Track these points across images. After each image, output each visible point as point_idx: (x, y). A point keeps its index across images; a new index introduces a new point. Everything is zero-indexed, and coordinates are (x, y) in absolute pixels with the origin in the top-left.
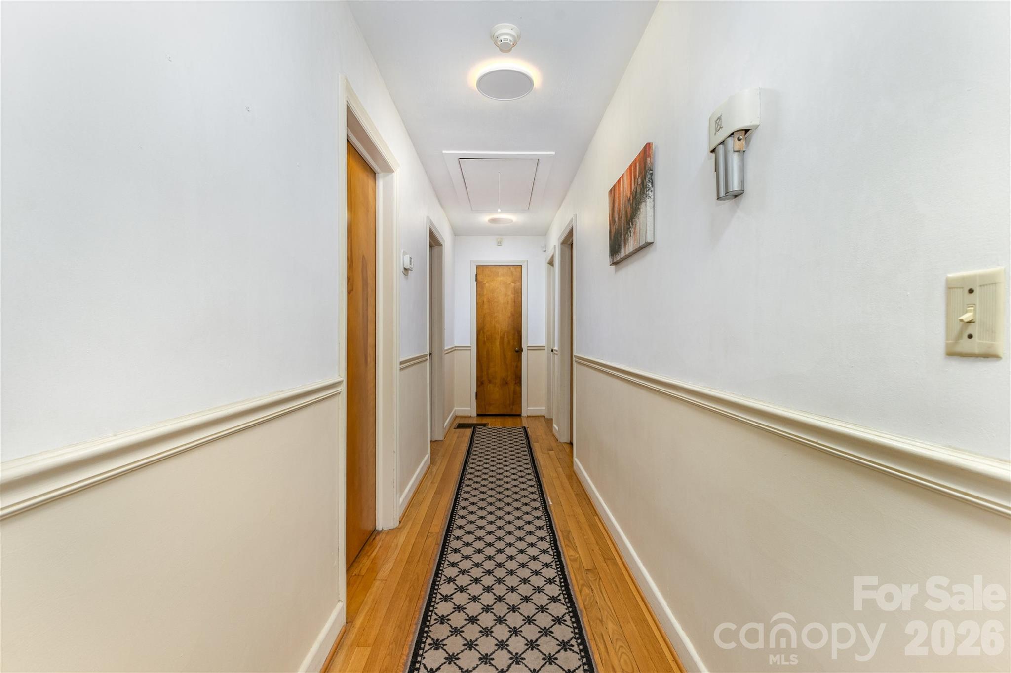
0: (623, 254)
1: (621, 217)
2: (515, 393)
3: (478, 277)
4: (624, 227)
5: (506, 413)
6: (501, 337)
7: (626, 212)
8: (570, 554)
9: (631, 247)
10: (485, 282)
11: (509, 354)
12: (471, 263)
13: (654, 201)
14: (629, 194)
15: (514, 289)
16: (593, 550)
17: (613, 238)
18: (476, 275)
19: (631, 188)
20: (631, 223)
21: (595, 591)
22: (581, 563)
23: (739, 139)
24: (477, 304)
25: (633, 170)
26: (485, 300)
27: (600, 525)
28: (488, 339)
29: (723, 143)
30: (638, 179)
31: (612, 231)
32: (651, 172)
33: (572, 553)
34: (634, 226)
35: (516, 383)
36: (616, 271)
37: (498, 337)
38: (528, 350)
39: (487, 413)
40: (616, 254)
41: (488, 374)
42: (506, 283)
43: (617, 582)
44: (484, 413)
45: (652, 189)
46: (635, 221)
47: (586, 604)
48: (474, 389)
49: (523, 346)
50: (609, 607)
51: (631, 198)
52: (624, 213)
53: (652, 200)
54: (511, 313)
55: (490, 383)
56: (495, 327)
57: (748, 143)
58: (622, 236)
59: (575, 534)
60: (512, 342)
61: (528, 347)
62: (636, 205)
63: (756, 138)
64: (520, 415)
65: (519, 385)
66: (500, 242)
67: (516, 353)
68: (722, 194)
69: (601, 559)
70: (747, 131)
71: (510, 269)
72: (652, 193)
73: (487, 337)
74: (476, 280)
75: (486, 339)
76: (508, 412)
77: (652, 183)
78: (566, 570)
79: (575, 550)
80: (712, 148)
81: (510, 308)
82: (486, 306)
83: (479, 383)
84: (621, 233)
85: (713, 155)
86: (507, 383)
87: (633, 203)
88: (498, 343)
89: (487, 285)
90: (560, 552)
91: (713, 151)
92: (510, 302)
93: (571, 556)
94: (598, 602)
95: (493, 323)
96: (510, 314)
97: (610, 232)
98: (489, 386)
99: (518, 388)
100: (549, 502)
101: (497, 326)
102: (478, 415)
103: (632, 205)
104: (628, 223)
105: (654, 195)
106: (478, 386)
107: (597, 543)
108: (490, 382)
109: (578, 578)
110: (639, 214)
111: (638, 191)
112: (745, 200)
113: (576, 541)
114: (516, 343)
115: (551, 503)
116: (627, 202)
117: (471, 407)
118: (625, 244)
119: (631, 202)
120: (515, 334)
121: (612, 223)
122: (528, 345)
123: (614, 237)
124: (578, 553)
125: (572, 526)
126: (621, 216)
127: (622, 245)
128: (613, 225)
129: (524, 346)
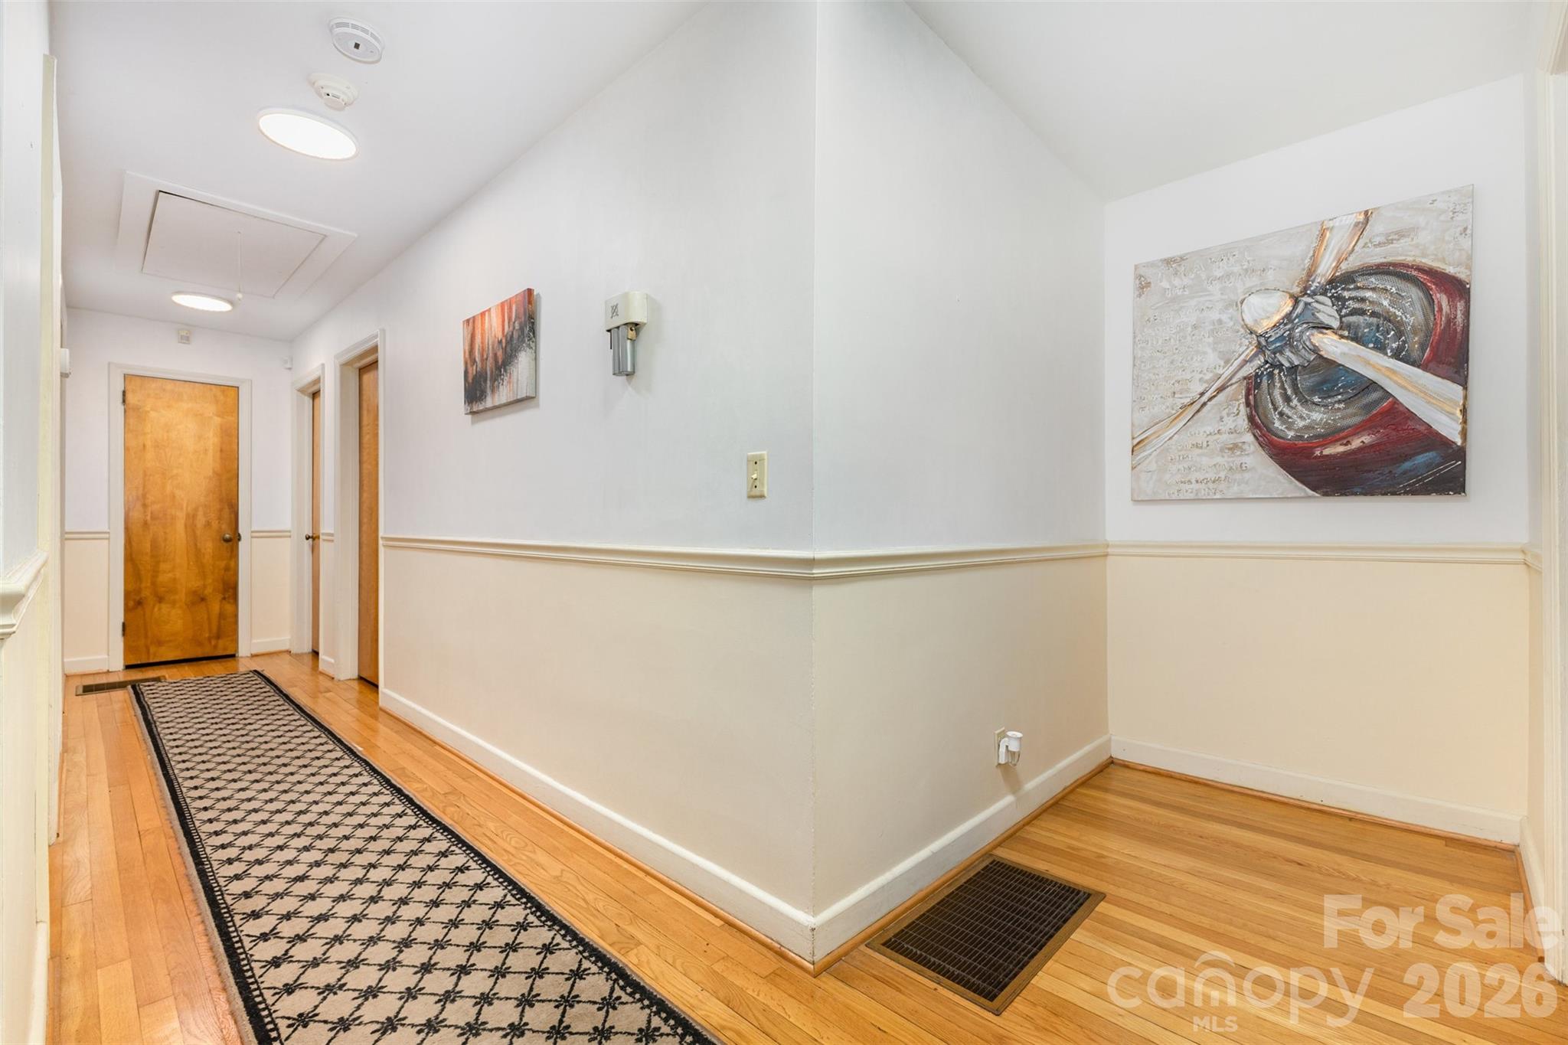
0: (489, 402)
1: (487, 359)
2: (222, 616)
3: (129, 396)
4: (492, 372)
5: (200, 656)
6: (188, 515)
7: (495, 355)
8: (414, 787)
9: (503, 395)
10: (148, 408)
11: (209, 547)
12: (109, 367)
13: (535, 352)
14: (500, 336)
15: (221, 429)
16: (445, 776)
17: (470, 380)
18: (124, 393)
19: (503, 329)
20: (502, 370)
21: (463, 807)
22: (432, 789)
23: (632, 330)
24: (127, 449)
25: (506, 311)
26: (149, 444)
27: (446, 753)
28: (153, 518)
29: (618, 327)
30: (514, 323)
31: (470, 371)
32: (532, 320)
33: (416, 785)
34: (508, 375)
35: (224, 599)
36: (473, 423)
37: (181, 516)
38: (252, 537)
39: (151, 661)
40: (476, 402)
41: (154, 584)
42: (201, 415)
43: (488, 793)
44: (144, 661)
45: (534, 339)
46: (510, 369)
47: (455, 819)
48: (119, 616)
49: (240, 531)
50: (484, 813)
51: (504, 341)
52: (491, 355)
53: (533, 351)
54: (214, 472)
55: (160, 602)
56: (174, 497)
57: (637, 334)
58: (488, 382)
59: (411, 768)
60: (215, 524)
61: (252, 532)
62: (511, 350)
63: (643, 333)
64: (233, 656)
65: (232, 601)
66: (188, 337)
67: (225, 544)
68: (617, 372)
69: (459, 780)
70: (637, 324)
71: (211, 390)
72: (534, 344)
73: (152, 513)
74: (124, 401)
75: (149, 518)
76: (207, 651)
77: (534, 333)
78: (416, 801)
79: (420, 781)
80: (609, 328)
81: (210, 463)
82: (150, 455)
83: (131, 604)
84: (486, 377)
85: (609, 333)
86: (203, 599)
87: (506, 347)
88: (180, 526)
89: (153, 414)
90: (400, 789)
91: (609, 331)
92: (211, 452)
93: (417, 788)
94: (470, 813)
95: (169, 488)
96: (211, 473)
97: (466, 373)
98: (156, 609)
99: (229, 608)
100: (357, 750)
101: (178, 493)
102: (128, 667)
103: (505, 350)
104: (498, 368)
105: (536, 346)
106: (127, 610)
107: (448, 768)
108: (160, 600)
109: (436, 804)
110: (517, 363)
111: (516, 335)
112: (635, 379)
113: (417, 774)
114: (224, 526)
115: (360, 749)
116: (496, 344)
117: (108, 655)
118: (493, 391)
119: (504, 345)
120: (221, 510)
121: (469, 362)
122: (253, 529)
123: (473, 380)
124: (426, 784)
125: (403, 762)
126: (485, 356)
127: (489, 391)
128: (472, 366)
129: (242, 530)
